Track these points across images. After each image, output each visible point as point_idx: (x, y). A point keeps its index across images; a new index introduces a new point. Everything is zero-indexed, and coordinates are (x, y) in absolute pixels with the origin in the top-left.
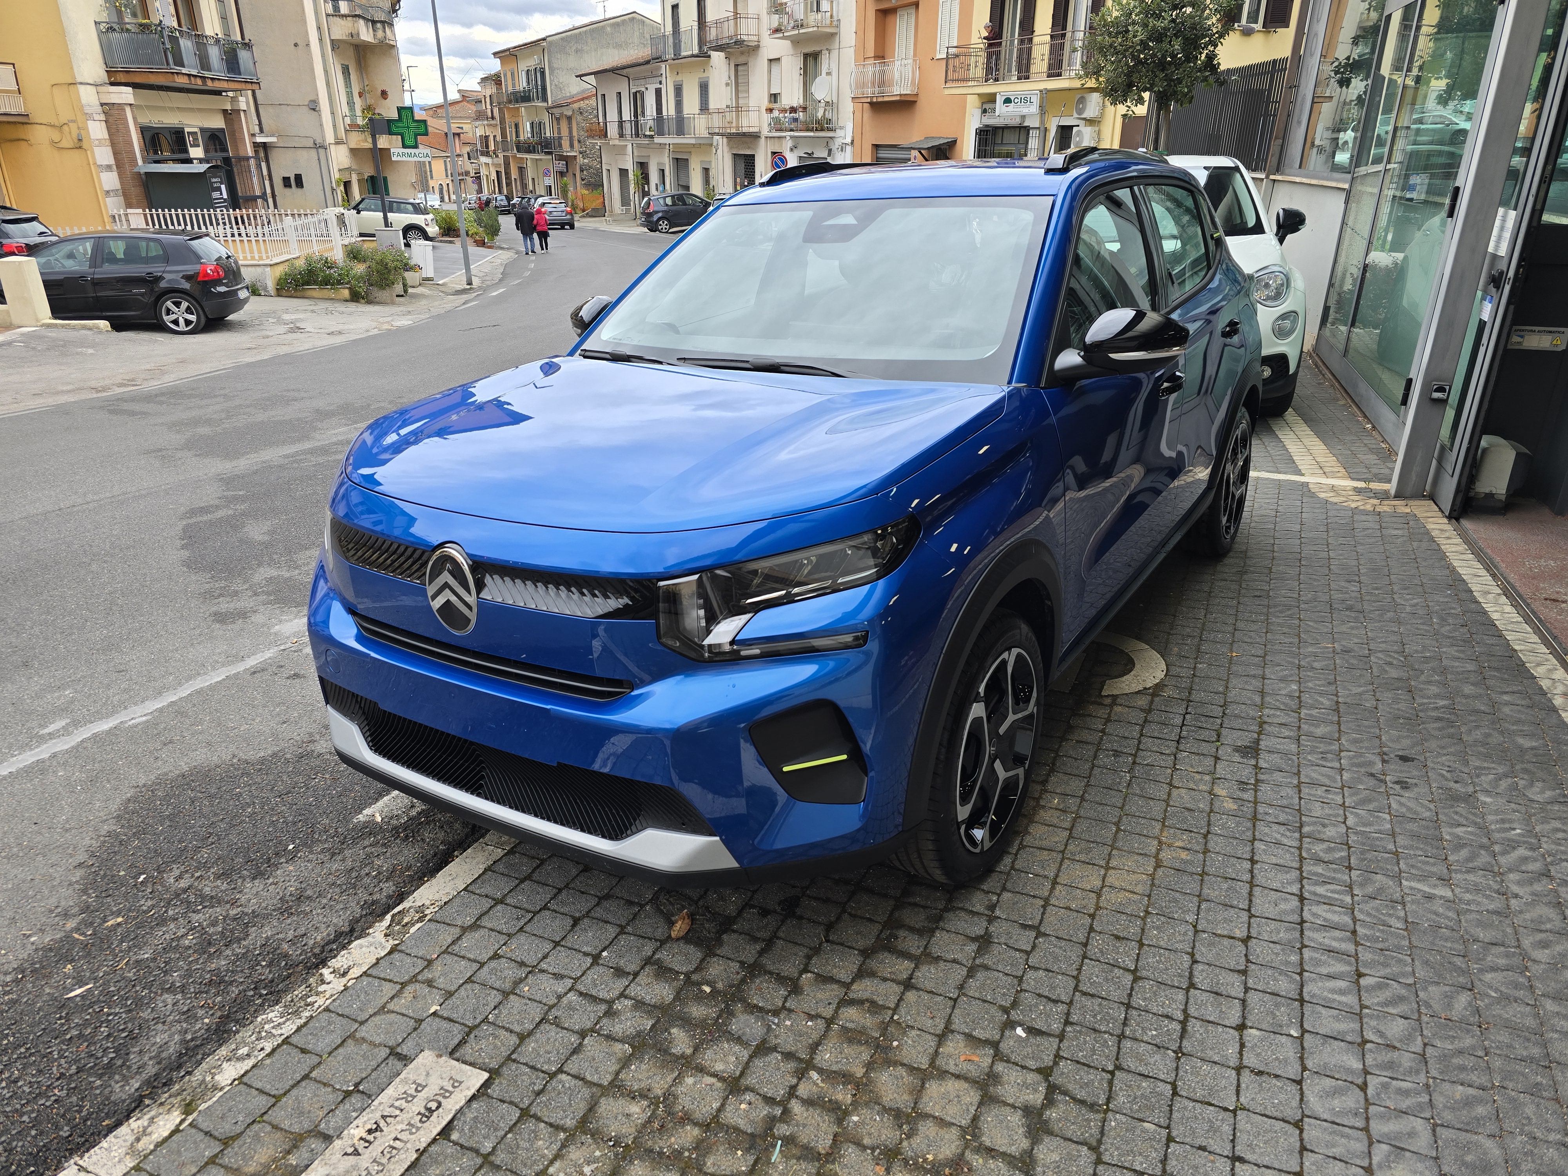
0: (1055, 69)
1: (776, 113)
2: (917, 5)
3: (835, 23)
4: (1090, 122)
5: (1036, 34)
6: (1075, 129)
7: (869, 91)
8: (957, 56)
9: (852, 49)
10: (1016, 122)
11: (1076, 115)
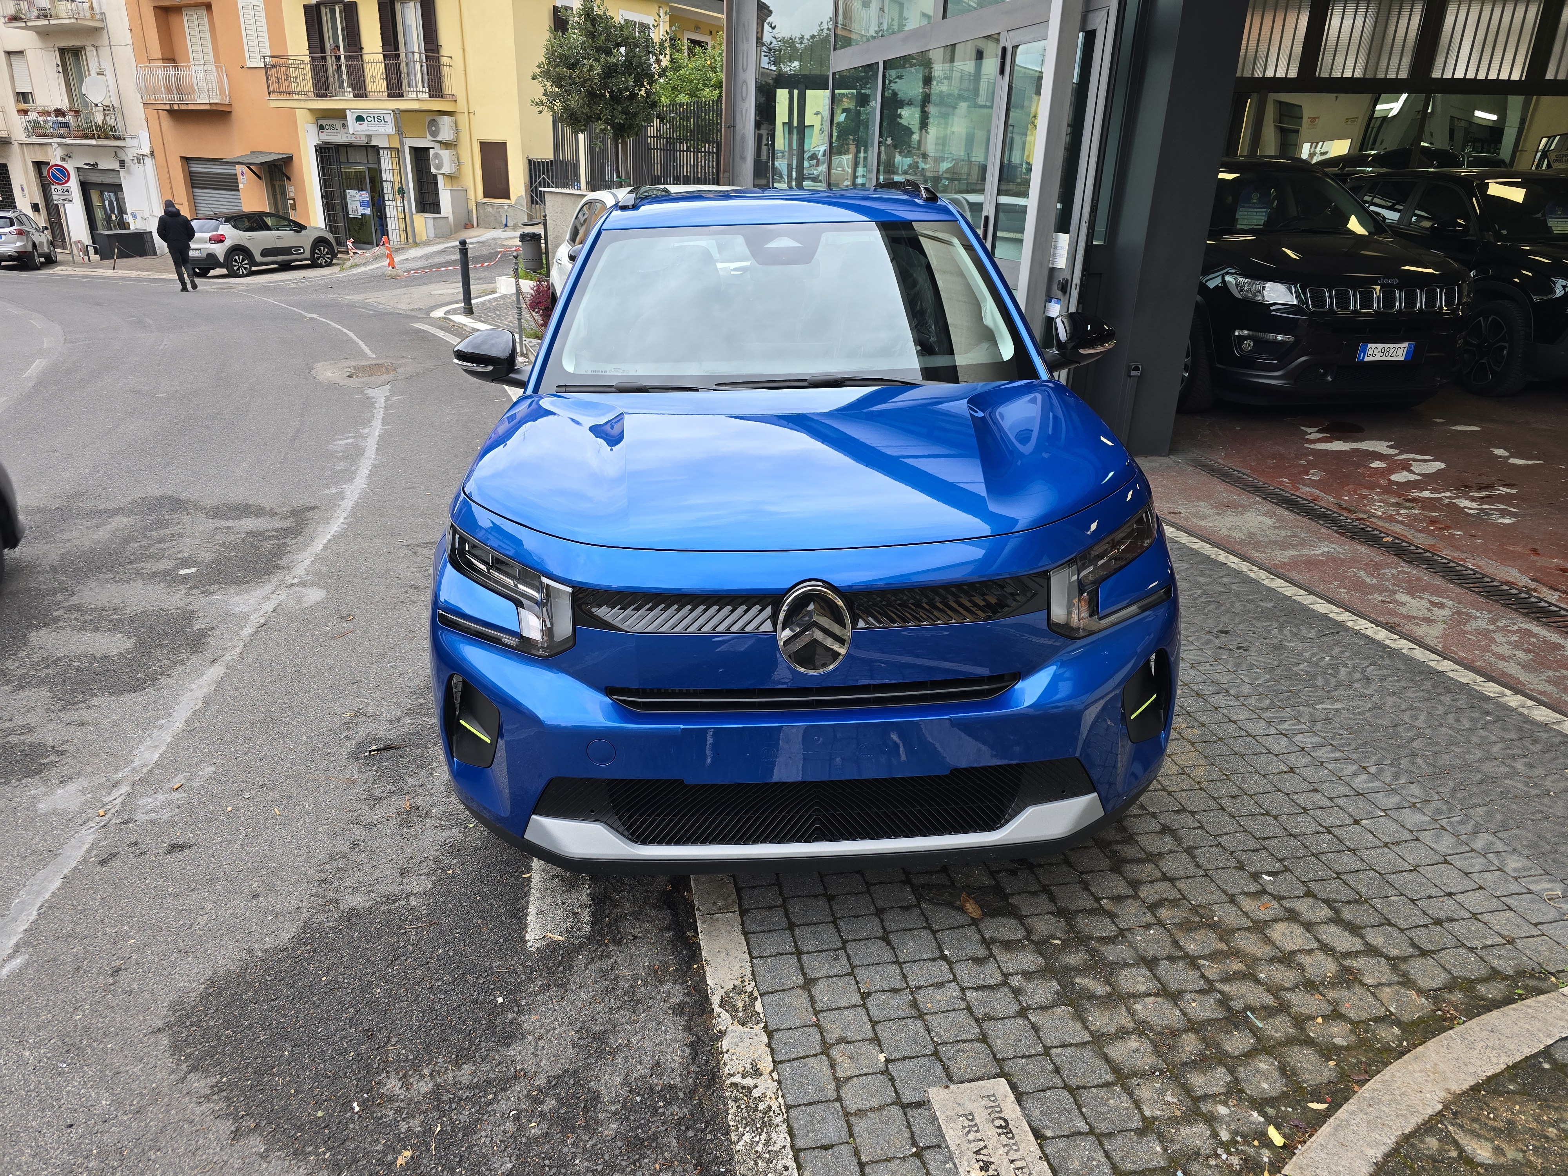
0: (395, 89)
1: (33, 116)
2: (208, 7)
3: (98, 17)
4: (446, 145)
5: (365, 51)
6: (431, 152)
7: (164, 97)
8: (274, 66)
9: (130, 49)
10: (363, 140)
11: (429, 137)
